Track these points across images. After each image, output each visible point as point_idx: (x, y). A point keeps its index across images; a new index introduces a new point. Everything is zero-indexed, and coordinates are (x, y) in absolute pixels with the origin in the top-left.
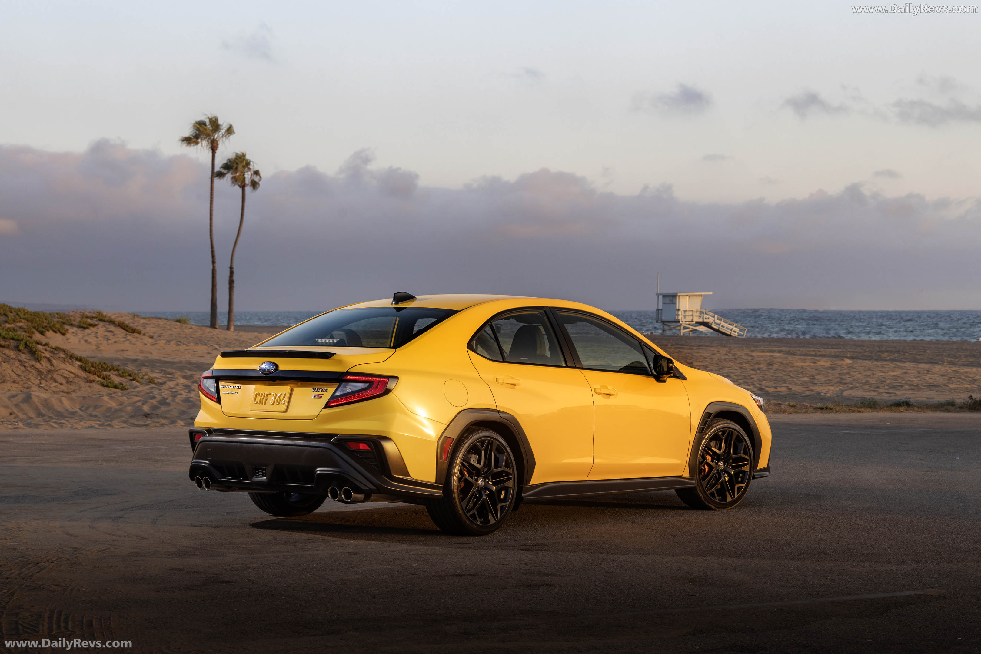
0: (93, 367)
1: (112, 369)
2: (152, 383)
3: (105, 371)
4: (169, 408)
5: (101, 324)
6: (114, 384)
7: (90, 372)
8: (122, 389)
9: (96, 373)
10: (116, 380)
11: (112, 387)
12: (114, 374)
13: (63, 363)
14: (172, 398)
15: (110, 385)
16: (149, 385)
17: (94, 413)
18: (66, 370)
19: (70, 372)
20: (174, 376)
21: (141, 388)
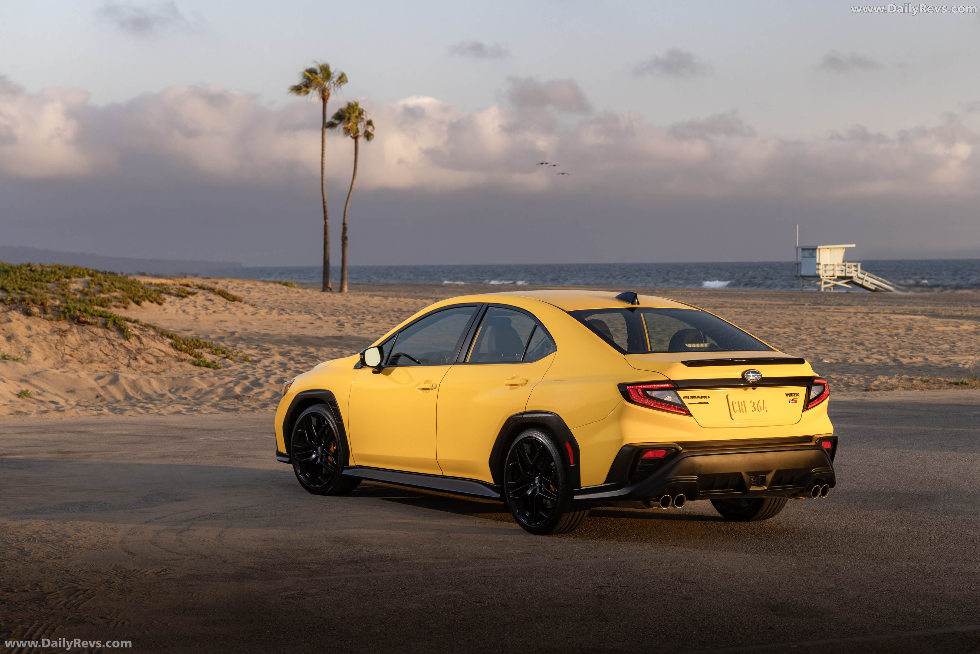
0: (184, 344)
1: (205, 345)
2: (246, 361)
3: (197, 348)
4: (261, 390)
5: (201, 292)
6: (206, 363)
7: (181, 351)
8: (214, 369)
9: (188, 351)
10: (209, 357)
11: (203, 366)
12: (207, 351)
13: (153, 340)
14: (265, 378)
15: (202, 364)
16: (243, 363)
17: (184, 396)
18: (156, 349)
19: (160, 351)
20: (270, 352)
21: (234, 367)
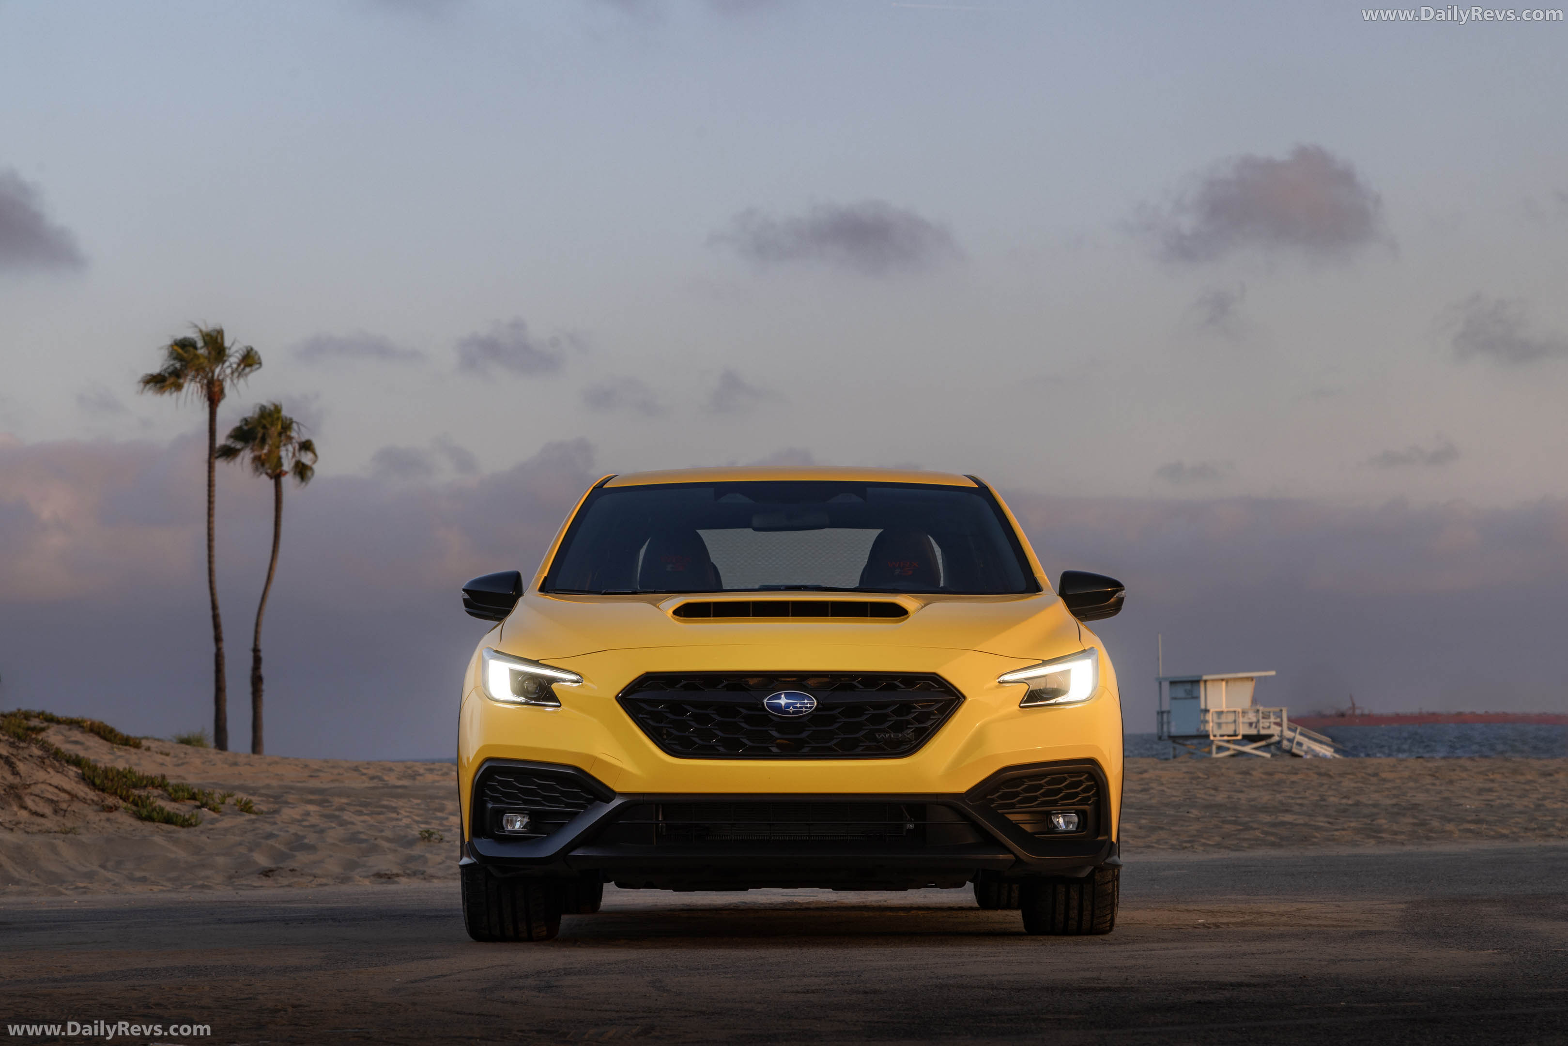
0: (107, 778)
1: (151, 783)
2: (247, 812)
3: (135, 788)
6: (164, 816)
7: (103, 790)
8: (183, 826)
9: (119, 791)
10: (164, 805)
11: (159, 821)
12: (156, 794)
13: (41, 768)
14: (313, 836)
15: (155, 815)
16: (242, 815)
17: (138, 874)
18: (50, 785)
19: (59, 790)
21: (226, 822)
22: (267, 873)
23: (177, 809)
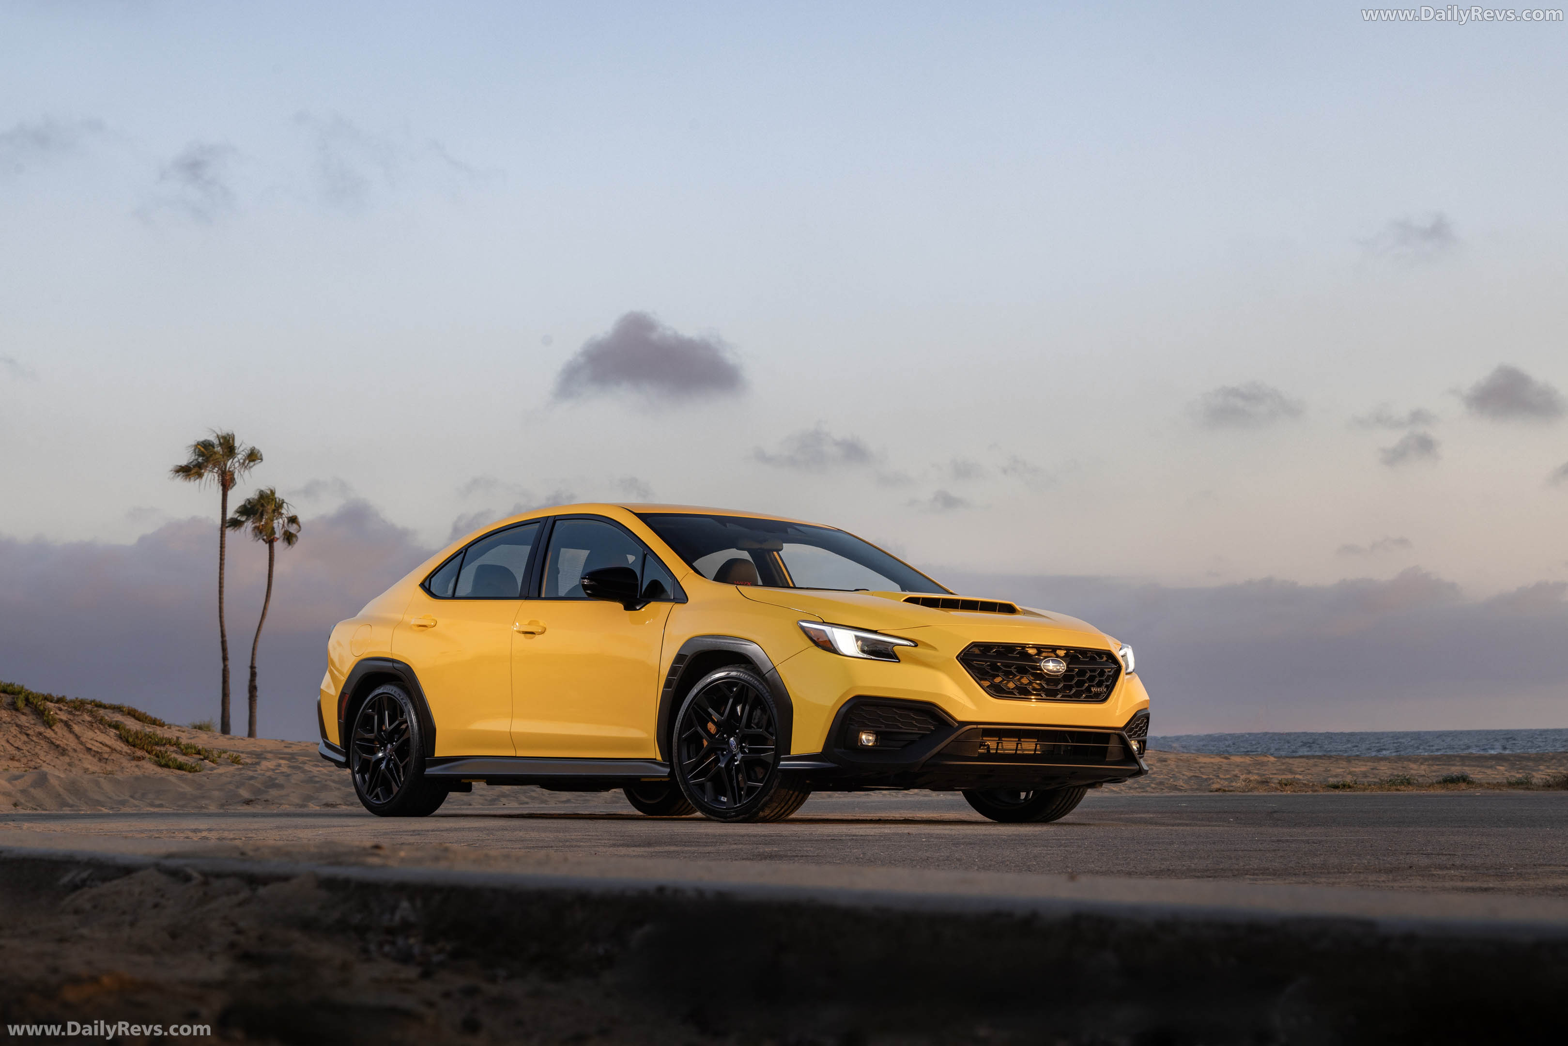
0: (138, 738)
1: (168, 742)
2: (236, 763)
3: (157, 745)
6: (178, 763)
7: (134, 746)
9: (144, 747)
10: (178, 758)
11: (174, 768)
12: (172, 750)
13: (91, 729)
15: (171, 763)
16: (234, 766)
18: (97, 741)
21: (221, 770)
22: (248, 802)
23: (187, 760)
